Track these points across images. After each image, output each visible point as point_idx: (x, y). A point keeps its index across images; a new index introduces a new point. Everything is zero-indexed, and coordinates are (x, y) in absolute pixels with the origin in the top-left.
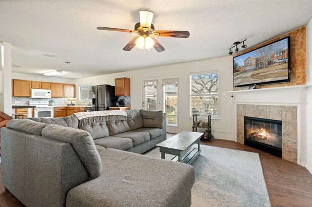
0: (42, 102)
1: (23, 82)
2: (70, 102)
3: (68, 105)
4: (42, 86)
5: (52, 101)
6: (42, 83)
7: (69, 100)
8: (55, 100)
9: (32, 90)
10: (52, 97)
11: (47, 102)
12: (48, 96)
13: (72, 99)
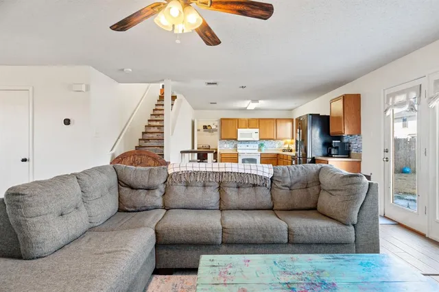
0: (251, 146)
1: (229, 121)
2: (287, 146)
3: (284, 151)
4: (249, 124)
5: (262, 145)
6: (249, 120)
7: (285, 144)
8: (267, 144)
9: (239, 130)
10: (260, 139)
11: (257, 146)
12: (256, 137)
13: (289, 141)
